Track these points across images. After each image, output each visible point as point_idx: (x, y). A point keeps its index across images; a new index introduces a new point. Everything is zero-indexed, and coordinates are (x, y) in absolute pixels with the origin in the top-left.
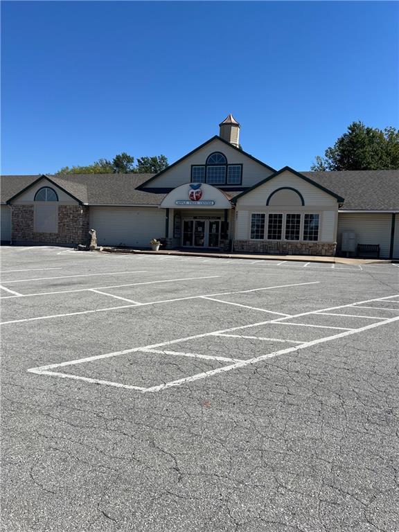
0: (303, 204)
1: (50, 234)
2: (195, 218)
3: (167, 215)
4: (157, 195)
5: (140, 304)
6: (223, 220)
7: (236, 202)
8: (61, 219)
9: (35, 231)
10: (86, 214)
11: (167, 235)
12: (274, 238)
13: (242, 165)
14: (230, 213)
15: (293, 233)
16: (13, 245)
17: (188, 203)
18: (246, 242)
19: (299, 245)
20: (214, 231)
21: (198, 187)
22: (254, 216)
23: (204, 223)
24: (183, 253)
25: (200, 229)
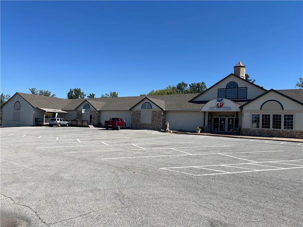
0: (283, 109)
1: (148, 124)
2: (220, 116)
3: (205, 115)
4: (199, 104)
5: (192, 154)
6: (236, 117)
7: (243, 108)
8: (153, 117)
9: (141, 123)
10: (164, 115)
11: (204, 125)
12: (266, 127)
13: (247, 88)
14: (239, 114)
15: (277, 125)
16: (131, 129)
17: (216, 109)
18: (249, 129)
19: (281, 132)
20: (231, 123)
21: (221, 100)
22: (253, 115)
23: (225, 119)
24: (213, 135)
25: (223, 122)
